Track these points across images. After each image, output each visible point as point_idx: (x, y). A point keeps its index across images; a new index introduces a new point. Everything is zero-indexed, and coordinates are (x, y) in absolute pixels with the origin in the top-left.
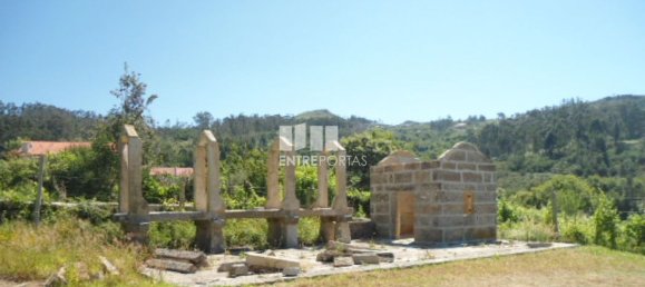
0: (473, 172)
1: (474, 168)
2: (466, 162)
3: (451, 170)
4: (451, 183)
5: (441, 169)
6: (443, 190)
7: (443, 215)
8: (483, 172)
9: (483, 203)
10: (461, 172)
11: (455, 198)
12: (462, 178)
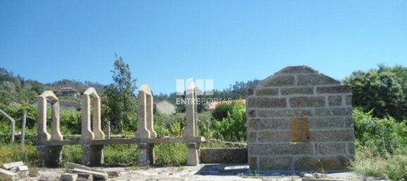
0: (309, 96)
1: (311, 91)
2: (295, 86)
3: (270, 97)
4: (270, 109)
5: (254, 96)
6: (257, 117)
7: (258, 142)
8: (326, 96)
9: (328, 129)
10: (287, 98)
11: (276, 125)
12: (288, 104)
